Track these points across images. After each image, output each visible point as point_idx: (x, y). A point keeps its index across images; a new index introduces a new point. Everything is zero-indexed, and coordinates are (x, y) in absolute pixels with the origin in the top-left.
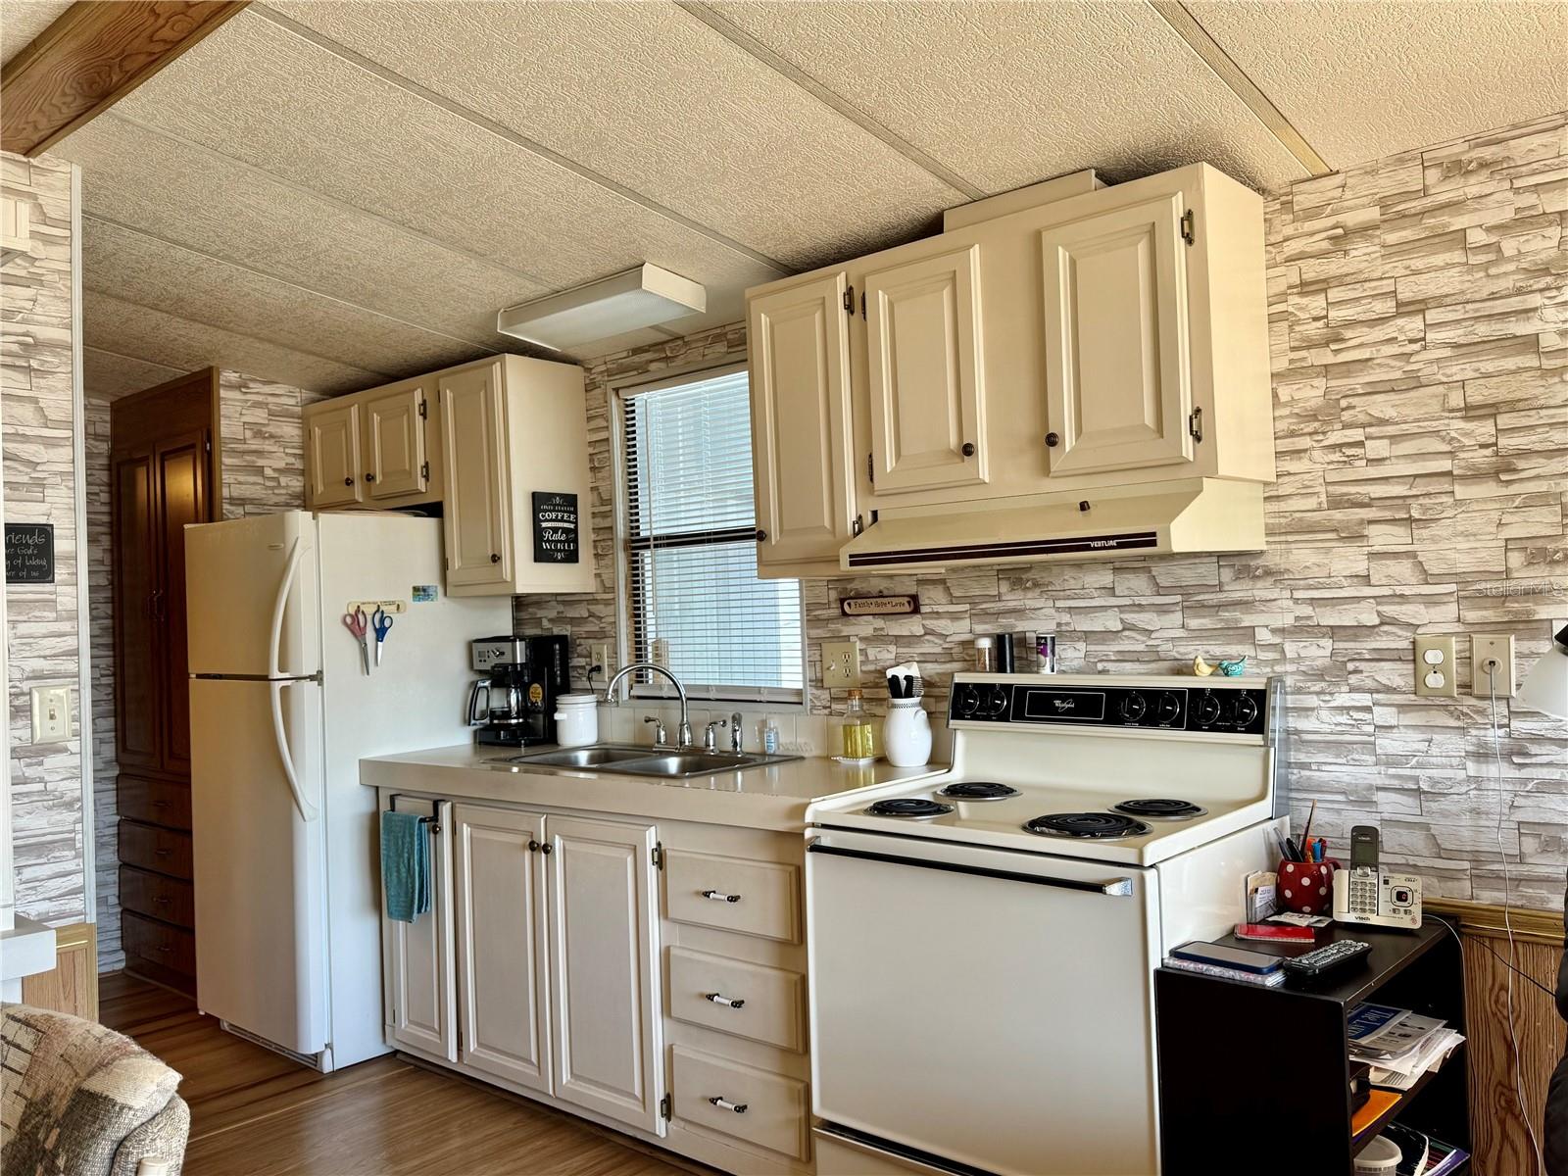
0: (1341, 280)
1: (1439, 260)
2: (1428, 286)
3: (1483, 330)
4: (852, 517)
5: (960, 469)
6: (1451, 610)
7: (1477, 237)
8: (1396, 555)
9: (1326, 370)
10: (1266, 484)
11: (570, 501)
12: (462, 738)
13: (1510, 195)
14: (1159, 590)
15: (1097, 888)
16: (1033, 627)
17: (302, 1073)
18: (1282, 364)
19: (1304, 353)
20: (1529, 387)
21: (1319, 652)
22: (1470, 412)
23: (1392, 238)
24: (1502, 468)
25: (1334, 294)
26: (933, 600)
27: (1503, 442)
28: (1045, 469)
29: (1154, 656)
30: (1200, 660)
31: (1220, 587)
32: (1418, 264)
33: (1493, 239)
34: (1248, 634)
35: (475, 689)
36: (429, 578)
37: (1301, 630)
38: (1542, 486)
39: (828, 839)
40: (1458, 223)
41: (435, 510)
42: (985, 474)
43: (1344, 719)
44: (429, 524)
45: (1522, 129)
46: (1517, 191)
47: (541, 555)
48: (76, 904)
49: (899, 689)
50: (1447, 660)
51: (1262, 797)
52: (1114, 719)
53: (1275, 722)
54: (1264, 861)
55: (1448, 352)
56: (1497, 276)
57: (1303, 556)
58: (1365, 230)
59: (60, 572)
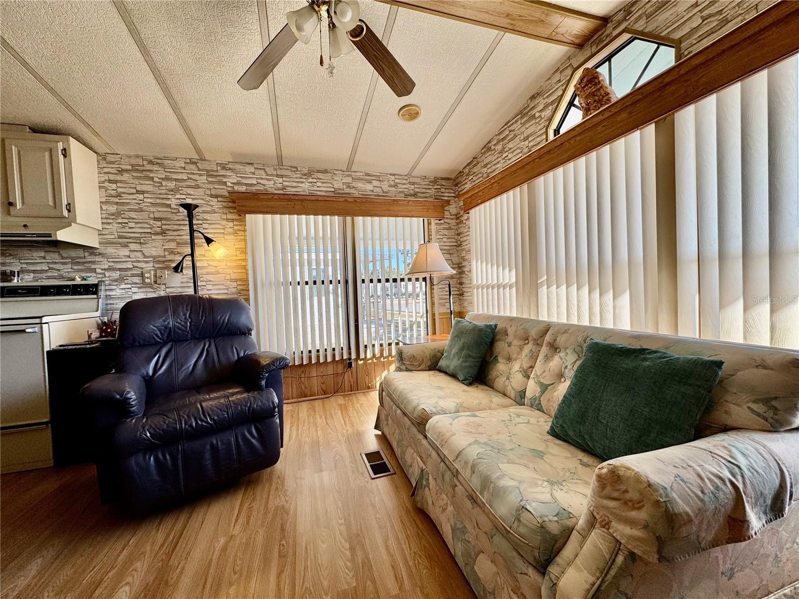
0: (121, 182)
1: (147, 182)
2: (144, 188)
3: (158, 201)
6: (151, 264)
7: (156, 179)
8: (137, 251)
9: (117, 203)
10: (99, 230)
13: (164, 172)
14: (63, 258)
15: (23, 331)
16: (9, 268)
18: (104, 200)
19: (110, 198)
20: (169, 216)
21: (116, 275)
22: (155, 219)
23: (135, 174)
24: (163, 233)
25: (119, 185)
27: (163, 227)
28: (9, 213)
29: (61, 277)
30: (77, 277)
31: (84, 257)
32: (142, 182)
33: (160, 181)
34: (94, 271)
37: (110, 269)
38: (172, 238)
40: (151, 175)
43: (124, 291)
50: (151, 275)
51: (97, 311)
52: (44, 295)
53: (102, 294)
55: (150, 205)
56: (161, 189)
57: (110, 250)
58: (127, 171)
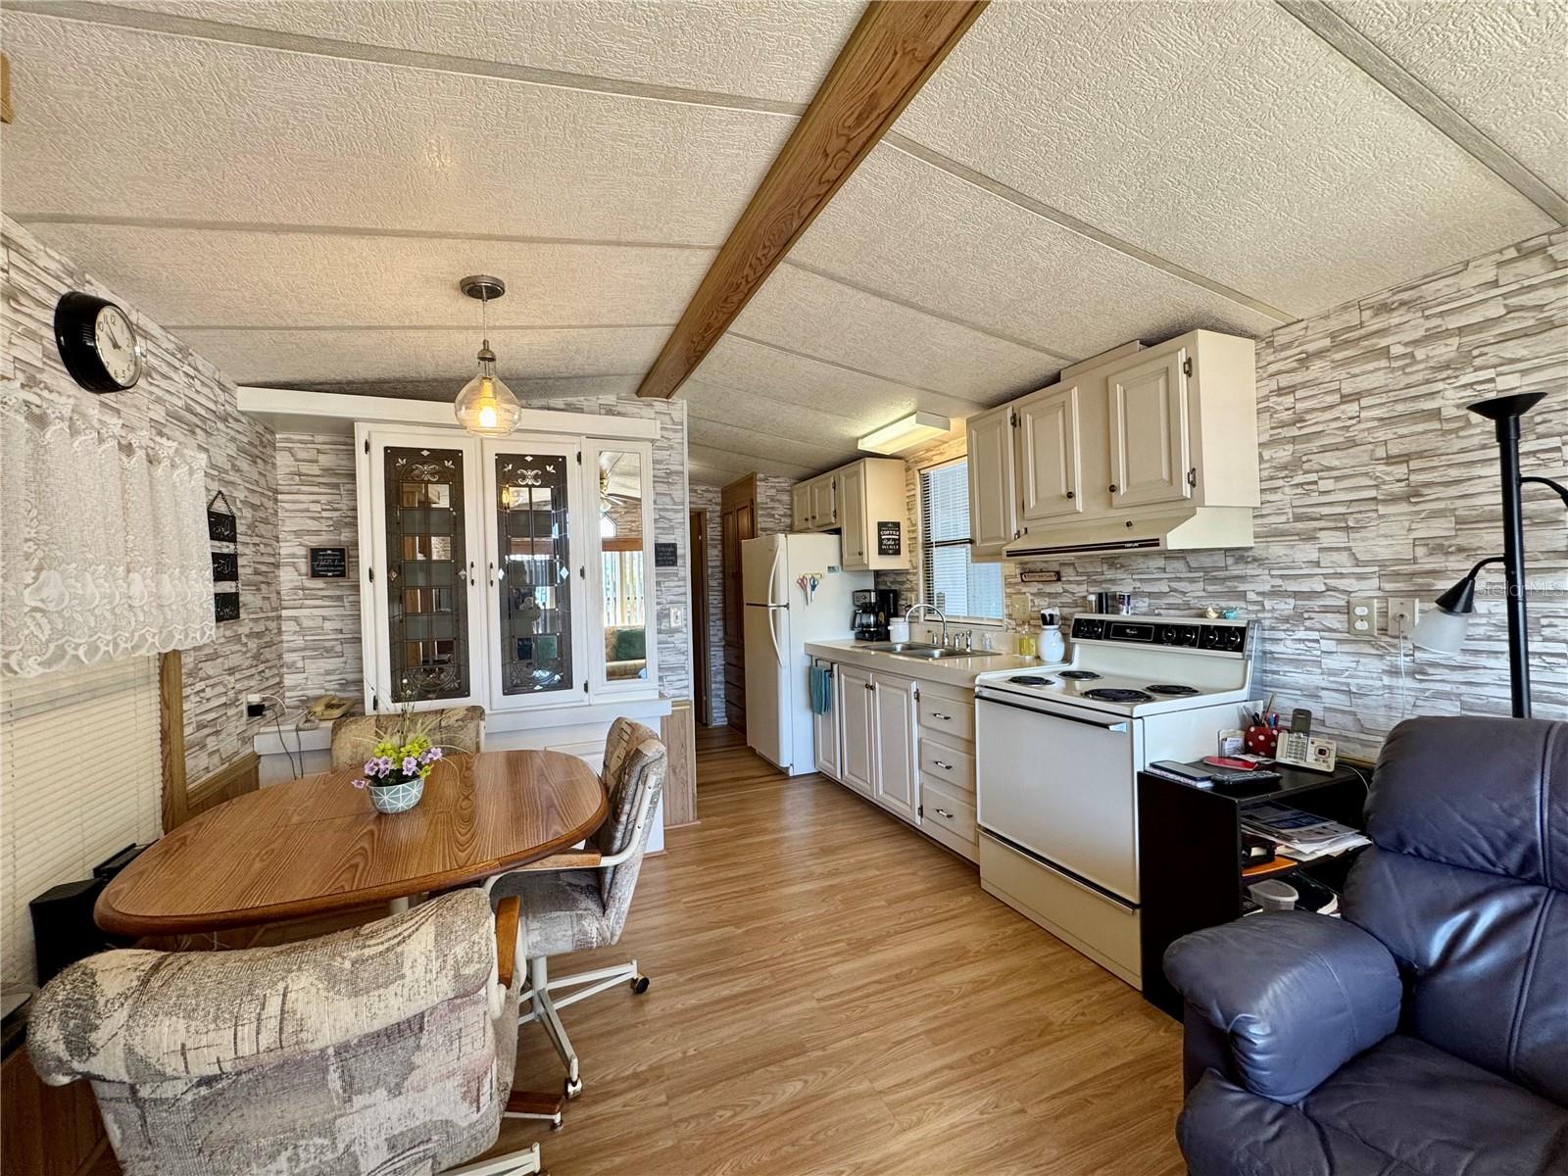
0: (1304, 385)
1: (1370, 366)
2: (1364, 384)
3: (1400, 408)
4: (1014, 531)
5: (1067, 505)
6: (1375, 582)
7: (1397, 350)
8: (1337, 549)
9: (1294, 440)
10: (1254, 508)
11: (897, 525)
12: (851, 635)
13: (1422, 320)
14: (1190, 569)
15: (1105, 726)
16: (1121, 589)
17: (782, 774)
18: (1265, 438)
19: (1280, 430)
20: (1433, 442)
21: (1287, 606)
22: (1390, 460)
23: (1338, 356)
24: (1413, 494)
25: (1299, 394)
26: (1068, 574)
27: (1413, 477)
28: (1111, 505)
29: (1187, 606)
30: (1210, 609)
31: (1226, 568)
32: (1356, 370)
33: (1409, 350)
35: (856, 614)
36: (835, 563)
37: (1275, 593)
38: (1442, 505)
39: (986, 693)
40: (1383, 343)
41: (838, 531)
42: (1080, 507)
43: (1302, 646)
44: (836, 537)
45: (1430, 278)
46: (1427, 317)
47: (882, 552)
48: (685, 692)
49: (1049, 621)
50: (1371, 611)
51: (1242, 687)
52: (1158, 641)
53: (1253, 645)
54: (1237, 723)
55: (1376, 423)
56: (1412, 373)
57: (1277, 550)
58: (1320, 354)
59: (680, 562)
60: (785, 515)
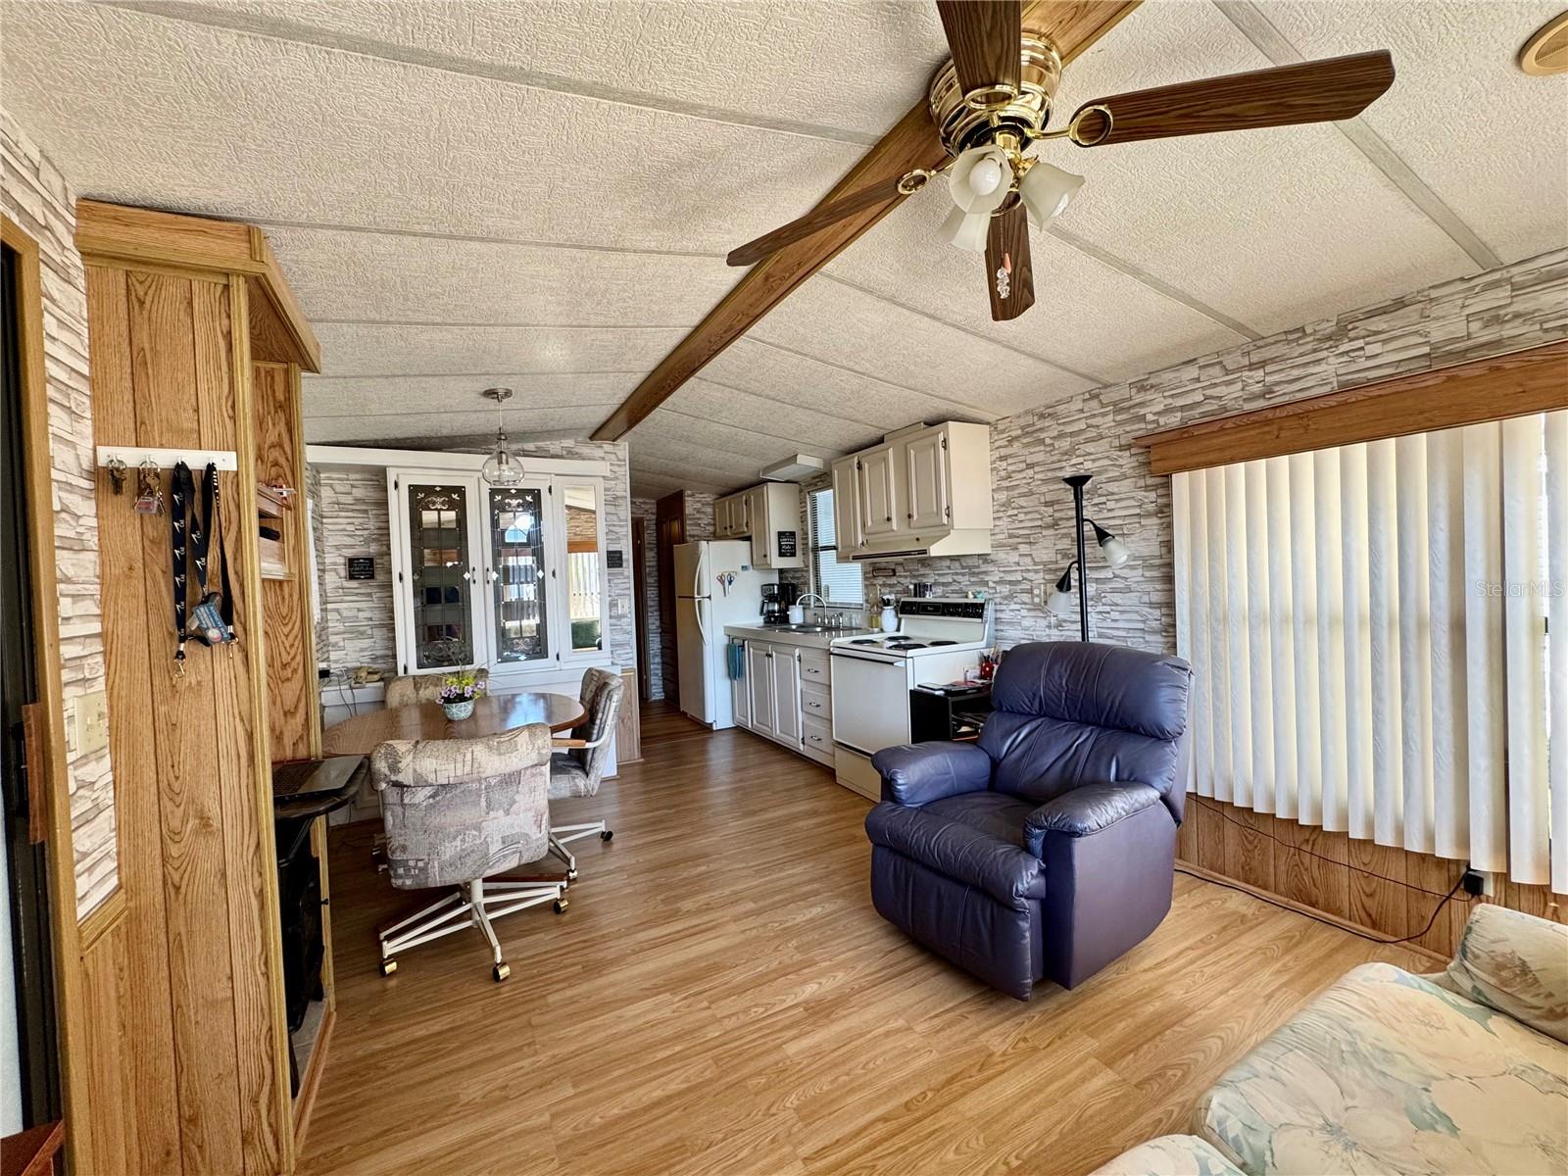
0: (1010, 456)
1: (1037, 449)
2: (1035, 458)
4: (860, 542)
5: (886, 526)
6: (1042, 575)
7: (1048, 441)
8: (1026, 555)
9: (1007, 488)
10: (990, 529)
11: (793, 534)
12: (760, 621)
13: (1057, 426)
14: (963, 568)
15: (892, 664)
16: (929, 581)
17: (707, 729)
18: (995, 486)
19: (1001, 482)
21: (1005, 589)
22: (1047, 504)
23: (1025, 441)
25: (1009, 461)
26: (900, 571)
27: (1054, 515)
28: (908, 526)
29: (960, 591)
30: (970, 593)
31: (979, 566)
32: (1032, 450)
33: (1052, 442)
34: (986, 584)
35: (764, 603)
36: (747, 563)
37: (1001, 582)
39: (837, 651)
40: (1042, 436)
41: (749, 539)
42: (895, 527)
43: (1013, 614)
44: (747, 543)
45: (1059, 402)
46: (1059, 424)
47: (781, 554)
48: (630, 662)
49: (887, 603)
50: (1040, 593)
51: (981, 640)
52: (943, 614)
53: (987, 615)
54: (977, 661)
55: (1040, 482)
57: (1001, 556)
58: (1017, 438)
59: (624, 565)
60: (708, 525)
